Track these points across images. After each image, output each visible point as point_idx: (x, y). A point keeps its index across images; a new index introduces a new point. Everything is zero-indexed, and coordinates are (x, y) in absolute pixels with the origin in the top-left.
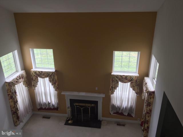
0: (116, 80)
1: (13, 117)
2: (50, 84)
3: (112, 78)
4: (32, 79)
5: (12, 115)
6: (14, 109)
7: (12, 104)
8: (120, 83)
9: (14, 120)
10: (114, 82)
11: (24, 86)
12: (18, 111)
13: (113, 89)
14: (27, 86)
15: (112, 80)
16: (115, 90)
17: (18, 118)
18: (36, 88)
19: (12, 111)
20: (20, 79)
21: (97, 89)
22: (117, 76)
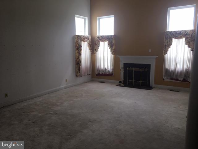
0: (170, 37)
1: (76, 67)
2: (109, 48)
3: (166, 35)
4: (95, 43)
5: (76, 65)
6: (78, 60)
7: (77, 55)
8: (174, 39)
9: (77, 70)
10: (168, 39)
11: (88, 48)
12: (80, 62)
13: (167, 47)
14: (91, 50)
15: (166, 37)
16: (169, 49)
17: (79, 69)
18: (97, 52)
19: (76, 61)
20: (86, 38)
21: (150, 51)
22: (171, 33)
